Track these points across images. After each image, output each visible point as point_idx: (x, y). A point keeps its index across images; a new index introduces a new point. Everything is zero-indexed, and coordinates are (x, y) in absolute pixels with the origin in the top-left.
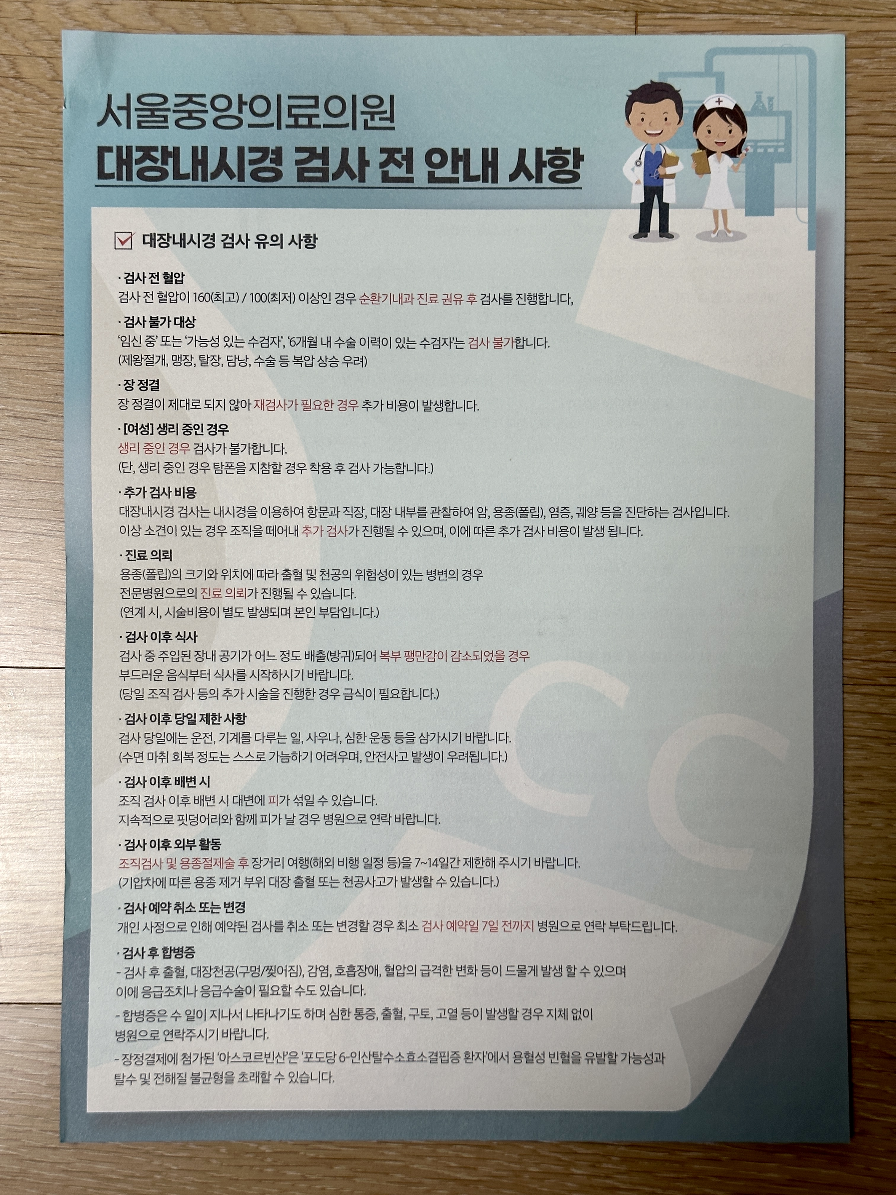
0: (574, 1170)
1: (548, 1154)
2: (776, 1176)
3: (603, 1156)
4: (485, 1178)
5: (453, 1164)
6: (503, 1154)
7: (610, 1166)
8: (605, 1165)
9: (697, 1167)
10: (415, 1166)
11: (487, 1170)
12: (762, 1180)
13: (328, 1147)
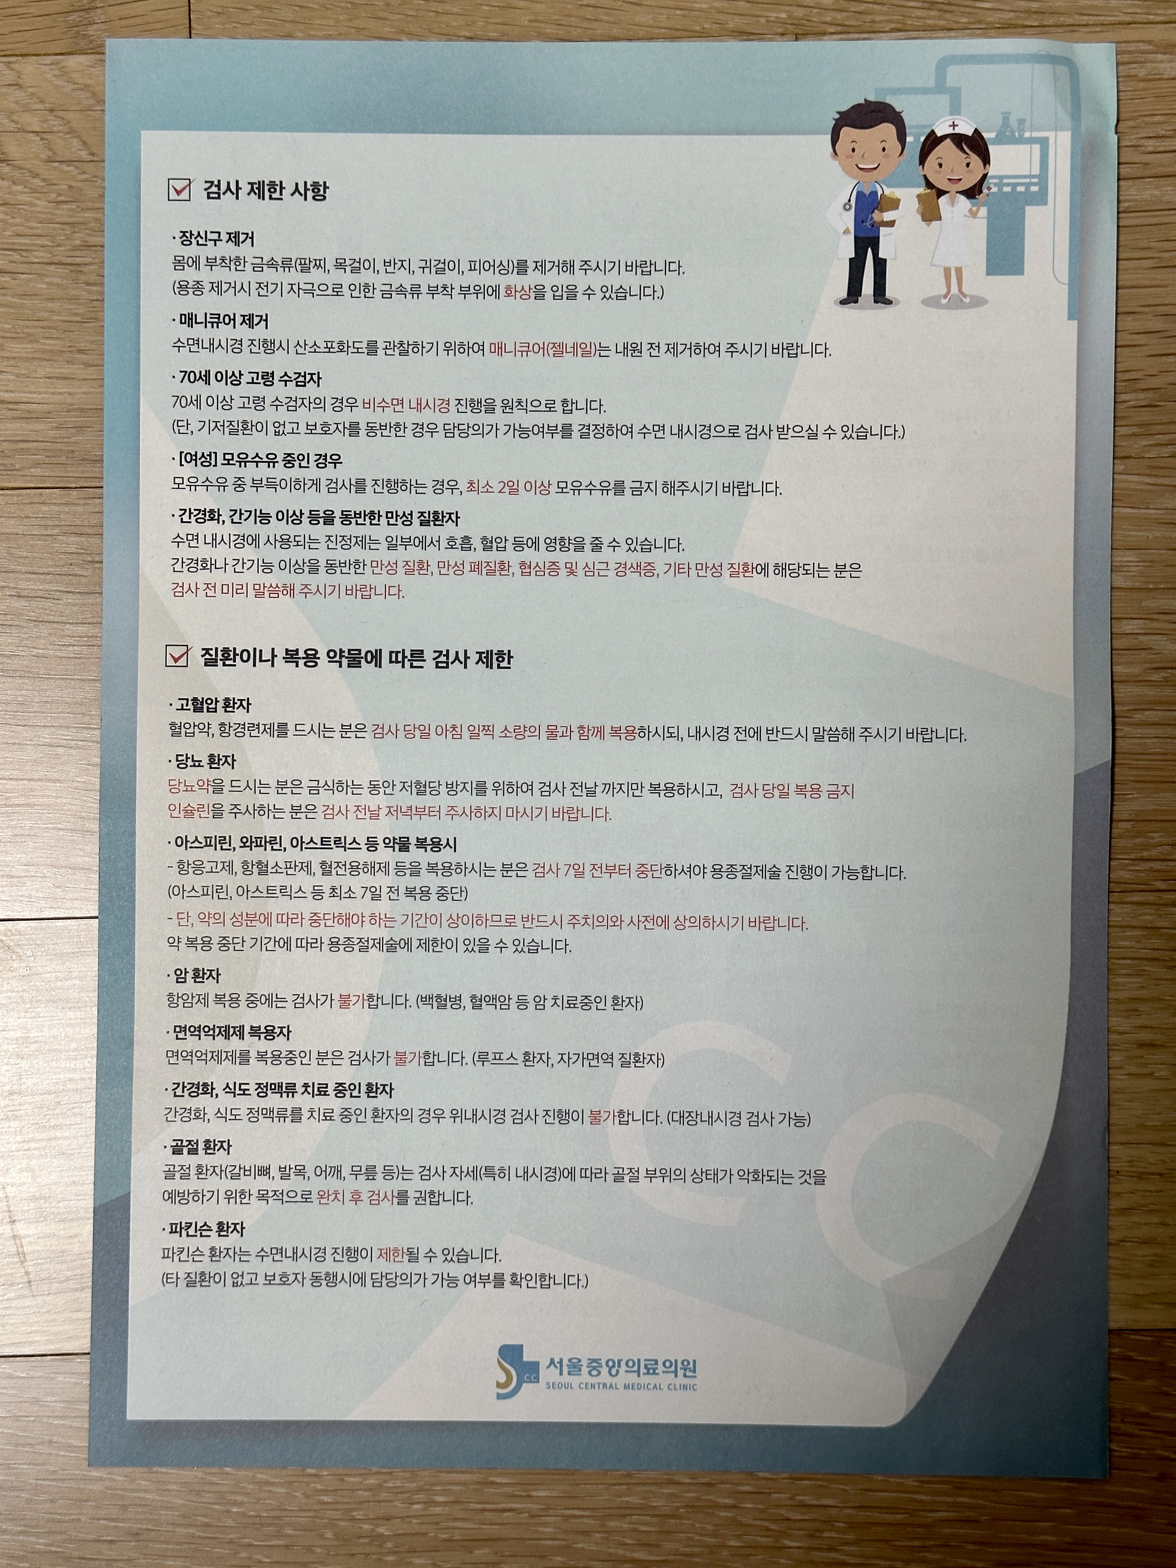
0: (787, 1542)
1: (751, 1522)
2: (1050, 1538)
3: (825, 1522)
4: (673, 1557)
5: (628, 1541)
6: (693, 1525)
7: (834, 1535)
8: (827, 1534)
9: (948, 1531)
10: (579, 1546)
11: (673, 1546)
12: (1035, 1546)
13: (465, 1525)
